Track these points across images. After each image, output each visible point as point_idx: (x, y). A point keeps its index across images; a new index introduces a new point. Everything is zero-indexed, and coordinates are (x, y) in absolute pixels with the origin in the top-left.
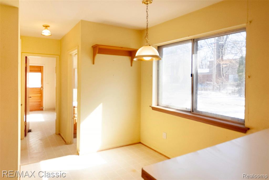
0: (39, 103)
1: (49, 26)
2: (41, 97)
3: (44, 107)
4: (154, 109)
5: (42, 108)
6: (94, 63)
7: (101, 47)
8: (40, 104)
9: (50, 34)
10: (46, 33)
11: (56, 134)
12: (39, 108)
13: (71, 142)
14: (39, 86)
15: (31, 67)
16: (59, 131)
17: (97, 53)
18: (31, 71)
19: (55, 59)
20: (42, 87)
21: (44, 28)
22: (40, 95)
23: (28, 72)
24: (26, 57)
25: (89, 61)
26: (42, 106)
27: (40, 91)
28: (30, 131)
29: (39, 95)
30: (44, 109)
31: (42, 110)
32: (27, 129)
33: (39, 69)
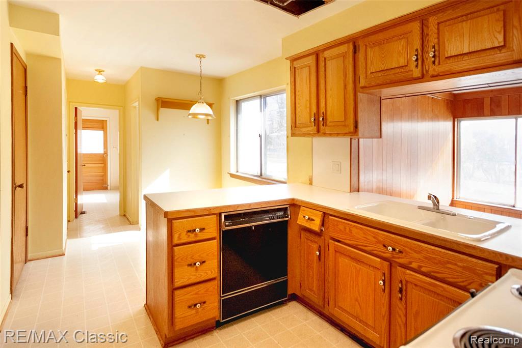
0: (102, 178)
1: (103, 71)
2: (105, 169)
3: (109, 184)
4: (232, 176)
5: (106, 186)
6: (158, 120)
7: (163, 100)
8: (103, 180)
9: (105, 81)
10: (100, 79)
11: (120, 215)
12: (102, 186)
13: (137, 222)
14: (101, 151)
15: (84, 120)
16: (125, 211)
17: (160, 106)
18: (84, 128)
19: (118, 111)
20: (106, 153)
21: (98, 72)
22: (103, 165)
23: (80, 129)
24: (76, 109)
25: (153, 117)
26: (106, 183)
27: (102, 159)
28: (83, 213)
29: (100, 165)
30: (109, 187)
31: (106, 188)
32: (79, 211)
33: (101, 125)
